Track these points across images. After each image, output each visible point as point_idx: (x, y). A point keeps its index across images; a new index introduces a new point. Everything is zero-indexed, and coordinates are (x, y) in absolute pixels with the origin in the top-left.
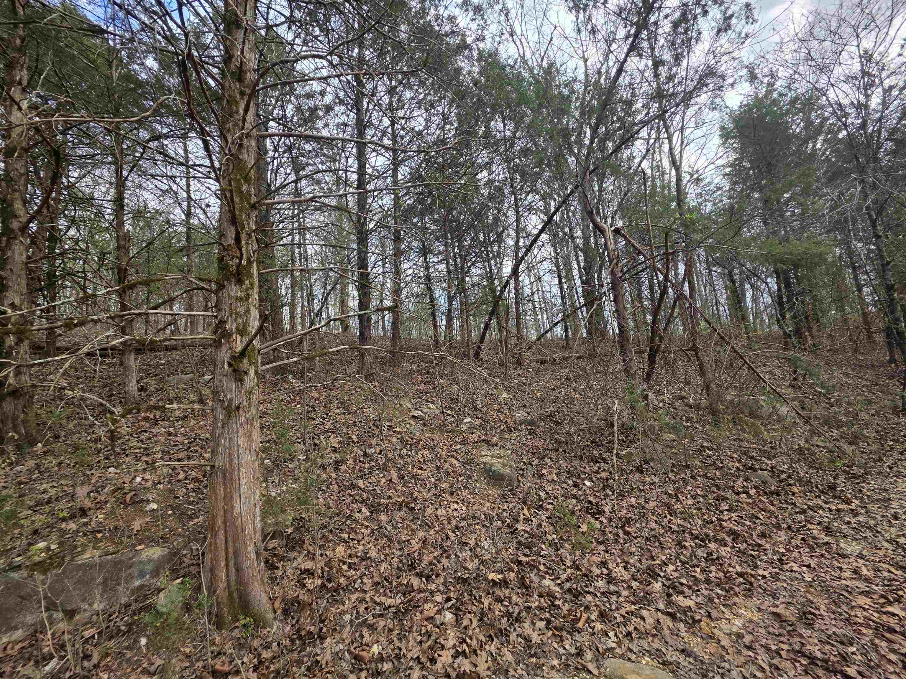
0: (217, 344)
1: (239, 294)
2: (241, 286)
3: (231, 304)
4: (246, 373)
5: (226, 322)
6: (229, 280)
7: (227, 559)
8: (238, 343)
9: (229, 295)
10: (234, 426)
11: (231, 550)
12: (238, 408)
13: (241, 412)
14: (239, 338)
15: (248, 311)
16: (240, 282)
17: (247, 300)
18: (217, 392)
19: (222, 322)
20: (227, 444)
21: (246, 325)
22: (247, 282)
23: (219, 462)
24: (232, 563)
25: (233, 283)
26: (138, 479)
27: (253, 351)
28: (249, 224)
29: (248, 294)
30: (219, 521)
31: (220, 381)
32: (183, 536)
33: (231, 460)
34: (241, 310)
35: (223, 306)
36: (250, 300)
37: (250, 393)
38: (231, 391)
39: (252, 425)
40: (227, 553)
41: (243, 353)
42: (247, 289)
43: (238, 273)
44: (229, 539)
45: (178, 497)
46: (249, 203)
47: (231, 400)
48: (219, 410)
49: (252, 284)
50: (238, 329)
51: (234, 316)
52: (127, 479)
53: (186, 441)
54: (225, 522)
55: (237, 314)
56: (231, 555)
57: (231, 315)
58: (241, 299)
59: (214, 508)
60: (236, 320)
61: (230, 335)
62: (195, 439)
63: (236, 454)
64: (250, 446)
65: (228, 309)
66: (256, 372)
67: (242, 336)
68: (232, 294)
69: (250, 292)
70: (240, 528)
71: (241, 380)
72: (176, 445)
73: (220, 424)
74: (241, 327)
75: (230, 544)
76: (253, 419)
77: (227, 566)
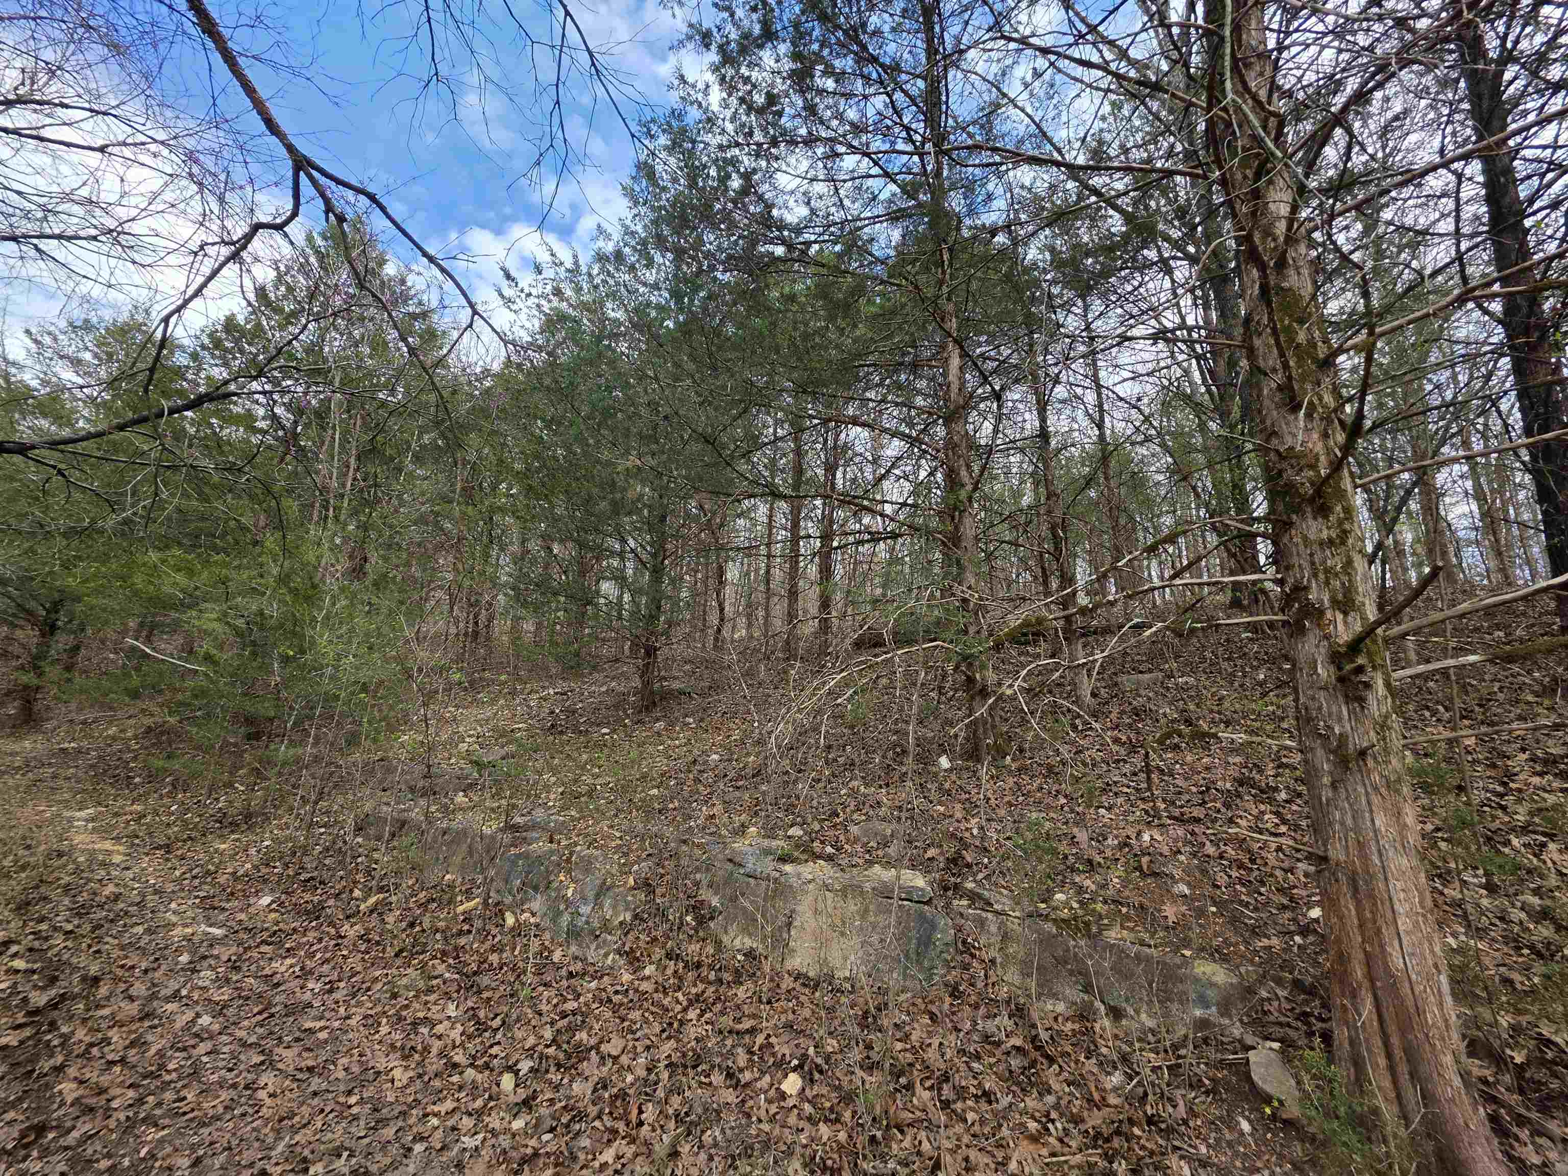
0: (1297, 629)
1: (1325, 535)
2: (1326, 517)
3: (1311, 555)
4: (1367, 686)
5: (1306, 589)
6: (1299, 510)
7: (1389, 1056)
8: (1341, 627)
9: (1305, 538)
10: (1360, 789)
11: (1395, 1040)
12: (1362, 754)
13: (1370, 763)
14: (1340, 617)
15: (1349, 563)
16: (1323, 511)
17: (1343, 542)
18: (1309, 720)
19: (1300, 589)
20: (1349, 822)
21: (1349, 591)
22: (1339, 508)
23: (1336, 852)
24: (1403, 1069)
25: (1309, 515)
26: (1146, 837)
27: (1375, 642)
28: (1321, 399)
29: (1345, 532)
30: (1359, 972)
31: (1313, 698)
32: (1252, 962)
33: (1365, 858)
34: (1333, 562)
35: (1295, 560)
36: (1350, 541)
37: (1383, 726)
38: (1340, 720)
39: (1398, 792)
40: (1387, 1044)
41: (1355, 647)
42: (1340, 523)
43: (1319, 493)
44: (1386, 1015)
45: (1219, 887)
46: (1315, 360)
47: (1343, 738)
48: (1320, 752)
49: (1349, 511)
50: (1334, 602)
51: (1322, 576)
52: (1132, 832)
53: (1194, 789)
54: (1371, 978)
55: (1327, 571)
56: (1398, 1053)
57: (1315, 575)
58: (1331, 542)
59: (1338, 941)
60: (1327, 583)
61: (1321, 612)
62: (1208, 789)
63: (1373, 843)
64: (1403, 838)
65: (1305, 564)
66: (1388, 685)
67: (1345, 614)
68: (1312, 536)
69: (1347, 526)
70: (1410, 1003)
71: (1361, 700)
72: (1180, 793)
73: (1326, 780)
74: (1340, 597)
75: (1392, 1029)
76: (1399, 780)
77: (1392, 1069)
